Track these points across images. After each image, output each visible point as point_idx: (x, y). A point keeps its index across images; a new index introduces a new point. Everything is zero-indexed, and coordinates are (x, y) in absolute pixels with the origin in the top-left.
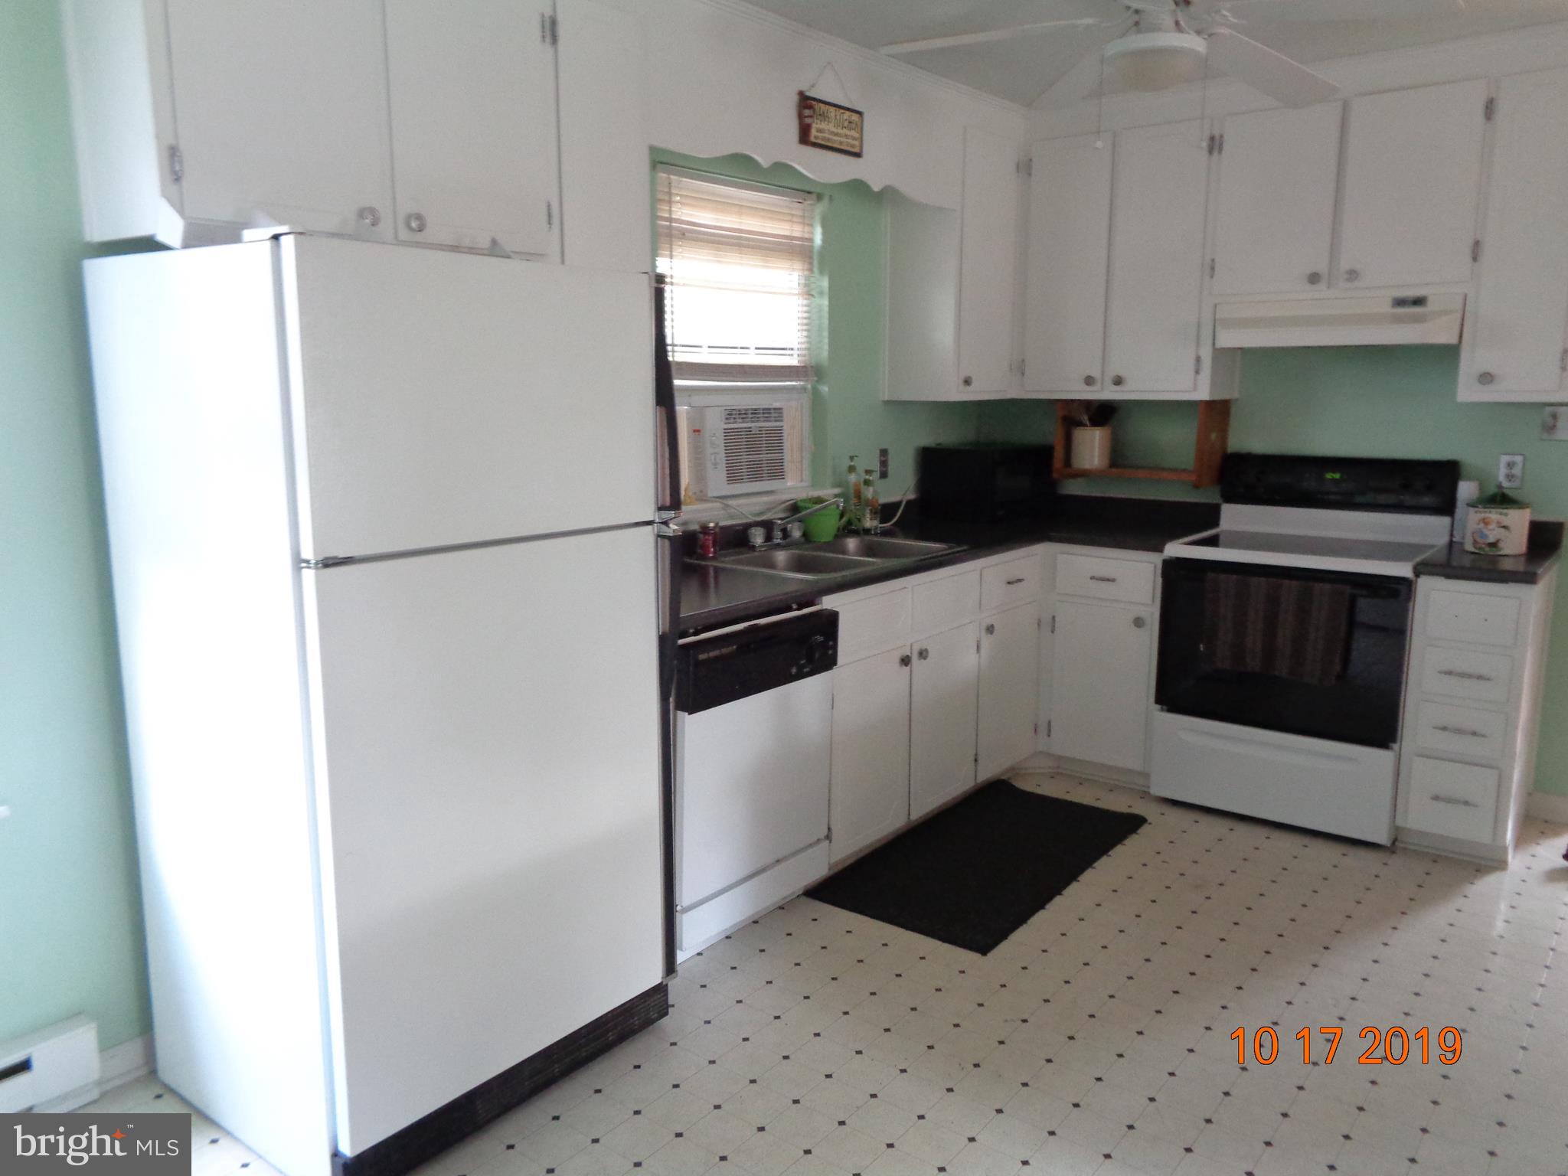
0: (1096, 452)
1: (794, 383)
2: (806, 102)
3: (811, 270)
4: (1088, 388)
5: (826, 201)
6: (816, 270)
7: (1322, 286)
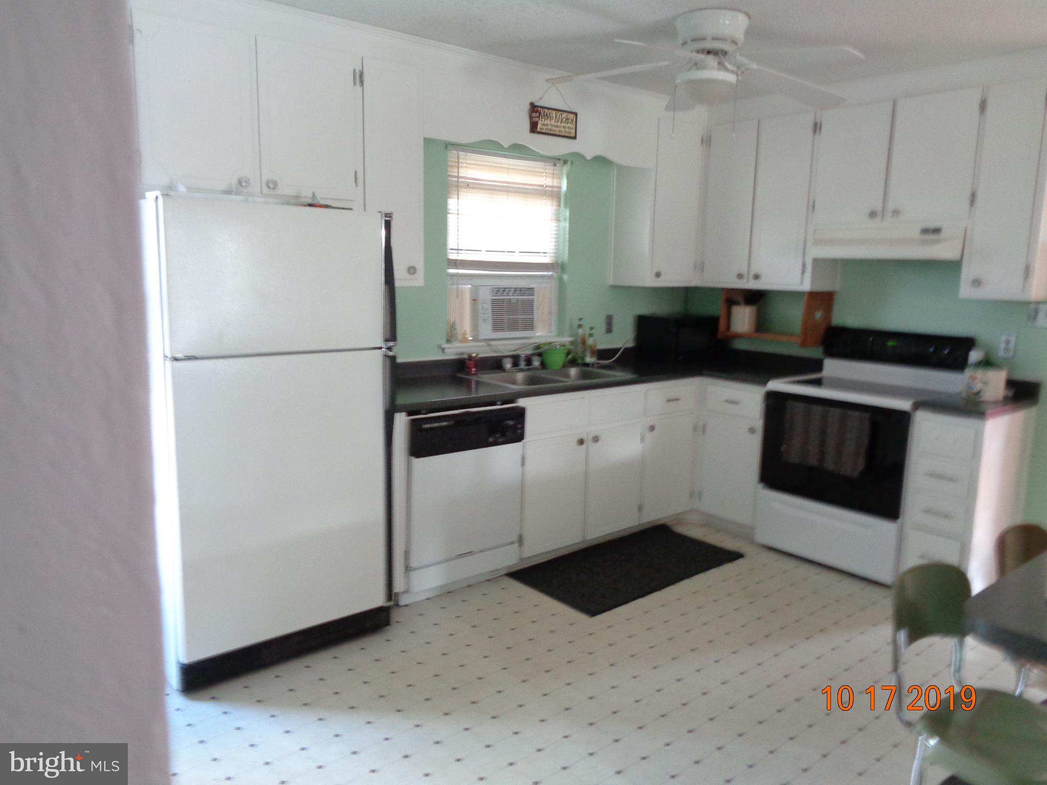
0: (747, 321)
1: (546, 273)
2: (534, 109)
3: (559, 206)
4: (740, 281)
5: (569, 164)
6: (562, 204)
7: (878, 220)
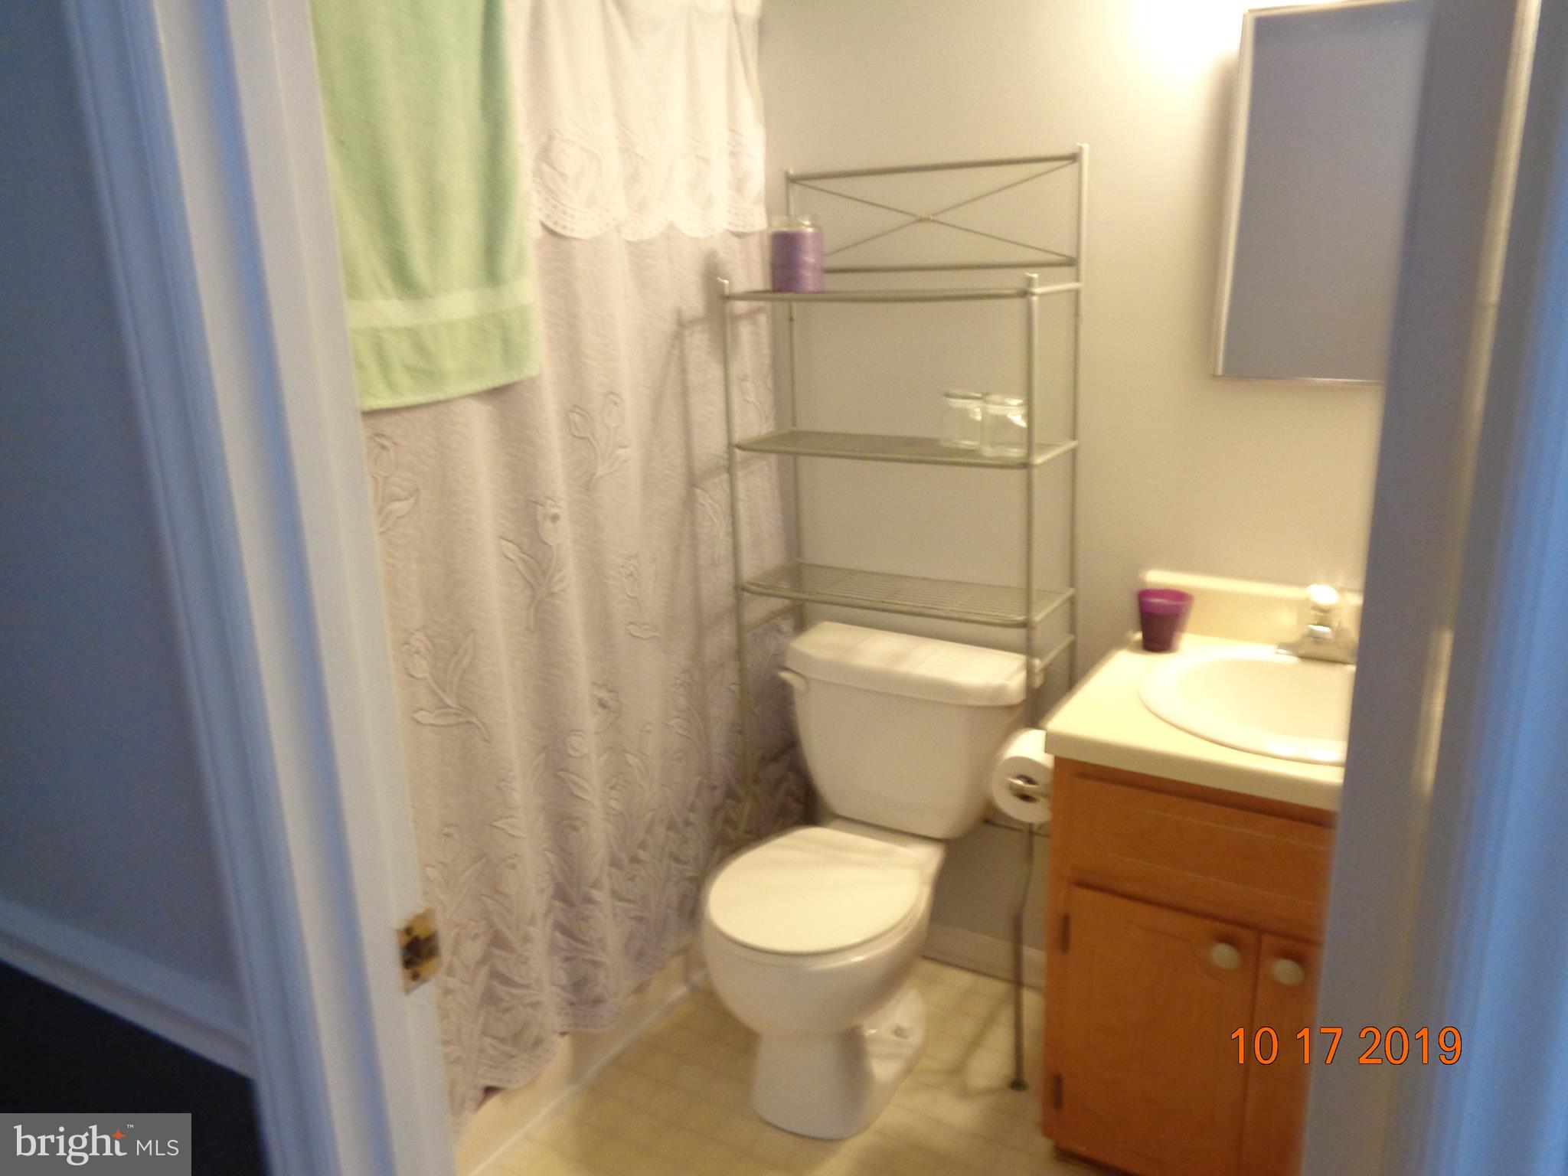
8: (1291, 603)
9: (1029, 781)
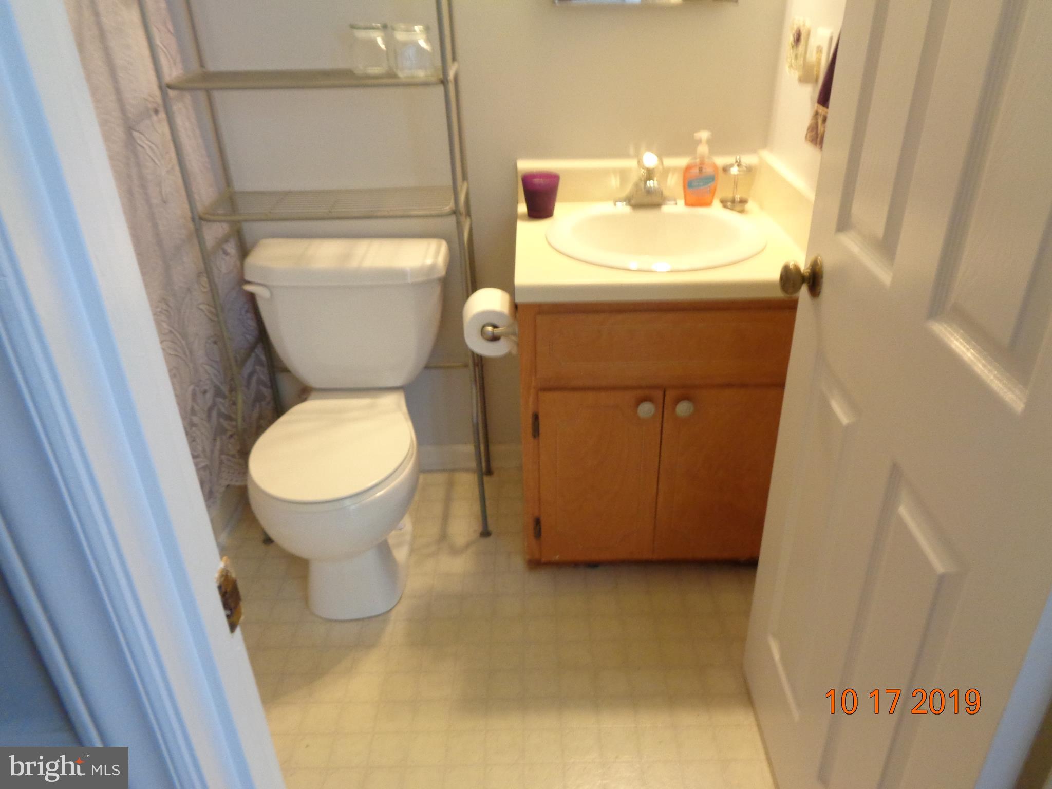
8: (615, 171)
9: (495, 326)
